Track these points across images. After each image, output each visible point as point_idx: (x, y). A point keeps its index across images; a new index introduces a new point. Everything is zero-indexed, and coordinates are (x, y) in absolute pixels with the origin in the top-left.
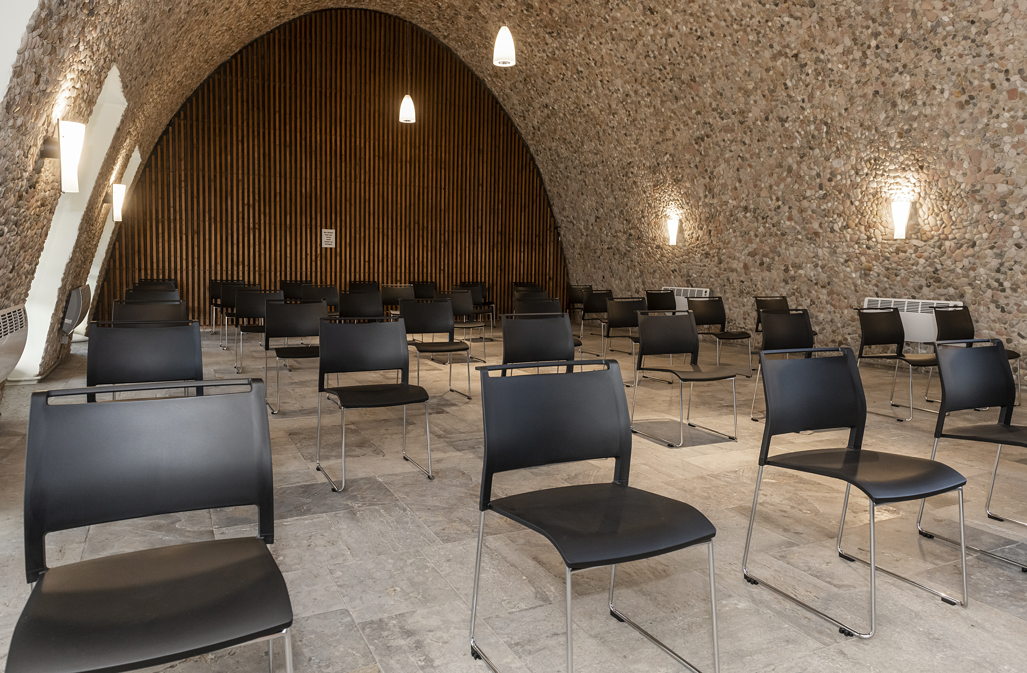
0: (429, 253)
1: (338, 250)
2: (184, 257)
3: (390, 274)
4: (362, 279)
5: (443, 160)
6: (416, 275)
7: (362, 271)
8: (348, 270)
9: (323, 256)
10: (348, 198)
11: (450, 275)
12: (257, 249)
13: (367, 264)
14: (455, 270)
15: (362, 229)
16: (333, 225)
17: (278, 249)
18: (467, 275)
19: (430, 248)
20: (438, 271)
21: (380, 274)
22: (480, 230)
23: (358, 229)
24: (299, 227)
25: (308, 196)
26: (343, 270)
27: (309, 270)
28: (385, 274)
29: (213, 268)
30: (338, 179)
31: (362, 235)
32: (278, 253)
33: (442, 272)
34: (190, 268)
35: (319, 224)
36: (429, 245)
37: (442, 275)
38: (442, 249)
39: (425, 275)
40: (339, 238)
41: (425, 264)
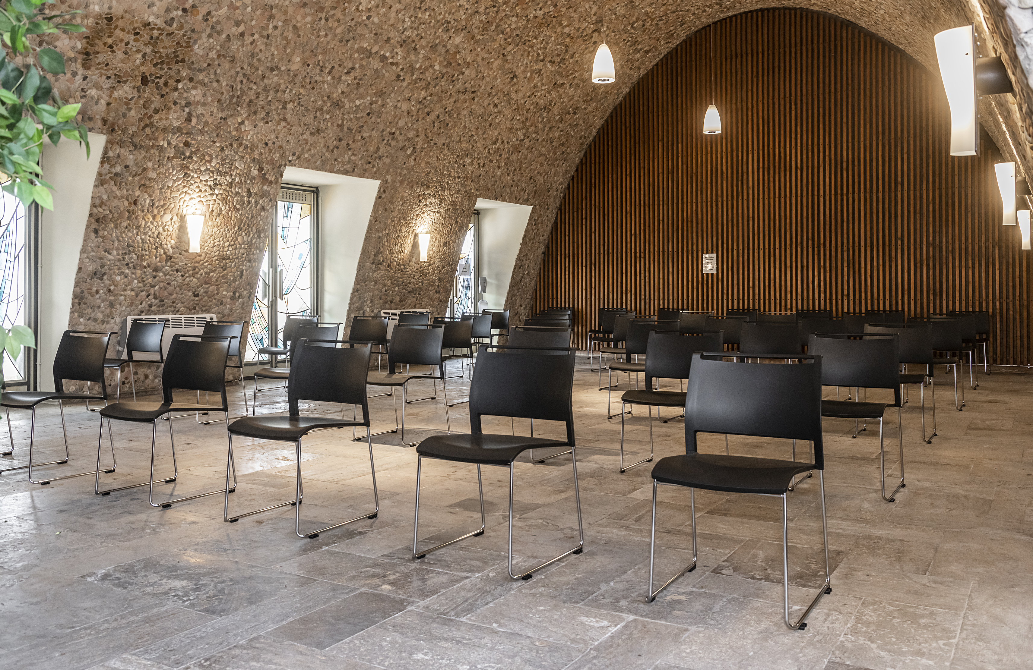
0: (828, 275)
1: (720, 275)
2: (584, 287)
3: (778, 301)
4: (746, 307)
5: (845, 159)
6: (811, 302)
7: (746, 297)
8: (730, 297)
9: (705, 282)
10: (730, 218)
11: (857, 302)
12: (642, 278)
13: (751, 290)
14: (863, 295)
15: (746, 251)
16: (715, 249)
17: (661, 277)
18: (881, 302)
19: (828, 269)
20: (840, 297)
21: (767, 302)
22: (899, 242)
23: (741, 251)
24: (680, 253)
25: (689, 220)
26: (725, 297)
27: (690, 297)
28: (772, 302)
29: (606, 297)
30: (719, 199)
31: (746, 257)
32: (661, 281)
33: (845, 298)
34: (589, 297)
35: (700, 249)
36: (828, 264)
37: (846, 302)
38: (845, 269)
39: (822, 302)
40: (720, 262)
41: (822, 289)
